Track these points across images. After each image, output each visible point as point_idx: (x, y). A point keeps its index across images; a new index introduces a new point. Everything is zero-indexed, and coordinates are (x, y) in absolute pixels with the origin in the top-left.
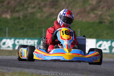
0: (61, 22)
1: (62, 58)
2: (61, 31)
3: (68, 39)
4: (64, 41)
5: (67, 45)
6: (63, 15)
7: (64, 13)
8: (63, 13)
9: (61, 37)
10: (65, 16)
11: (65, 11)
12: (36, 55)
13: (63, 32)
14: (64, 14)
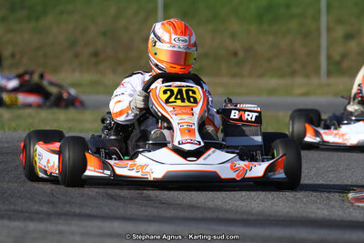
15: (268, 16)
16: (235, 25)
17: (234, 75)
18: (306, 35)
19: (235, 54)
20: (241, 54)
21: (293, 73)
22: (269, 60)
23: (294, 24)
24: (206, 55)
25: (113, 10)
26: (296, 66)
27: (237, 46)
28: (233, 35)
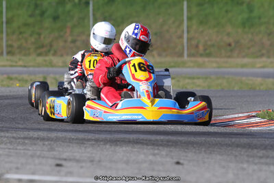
0: (128, 50)
1: (140, 117)
2: (131, 65)
3: (147, 80)
4: (140, 83)
5: (147, 91)
6: (134, 36)
7: (136, 31)
8: (134, 32)
9: (133, 75)
10: (138, 38)
11: (138, 29)
12: (88, 111)
13: (134, 65)
14: (136, 34)
15: (248, 23)
16: (229, 29)
17: (229, 57)
18: (269, 34)
19: (230, 45)
20: (233, 45)
21: (262, 55)
22: (249, 48)
23: (263, 28)
24: (213, 46)
25: (161, 20)
26: (264, 52)
27: (231, 40)
28: (228, 34)
